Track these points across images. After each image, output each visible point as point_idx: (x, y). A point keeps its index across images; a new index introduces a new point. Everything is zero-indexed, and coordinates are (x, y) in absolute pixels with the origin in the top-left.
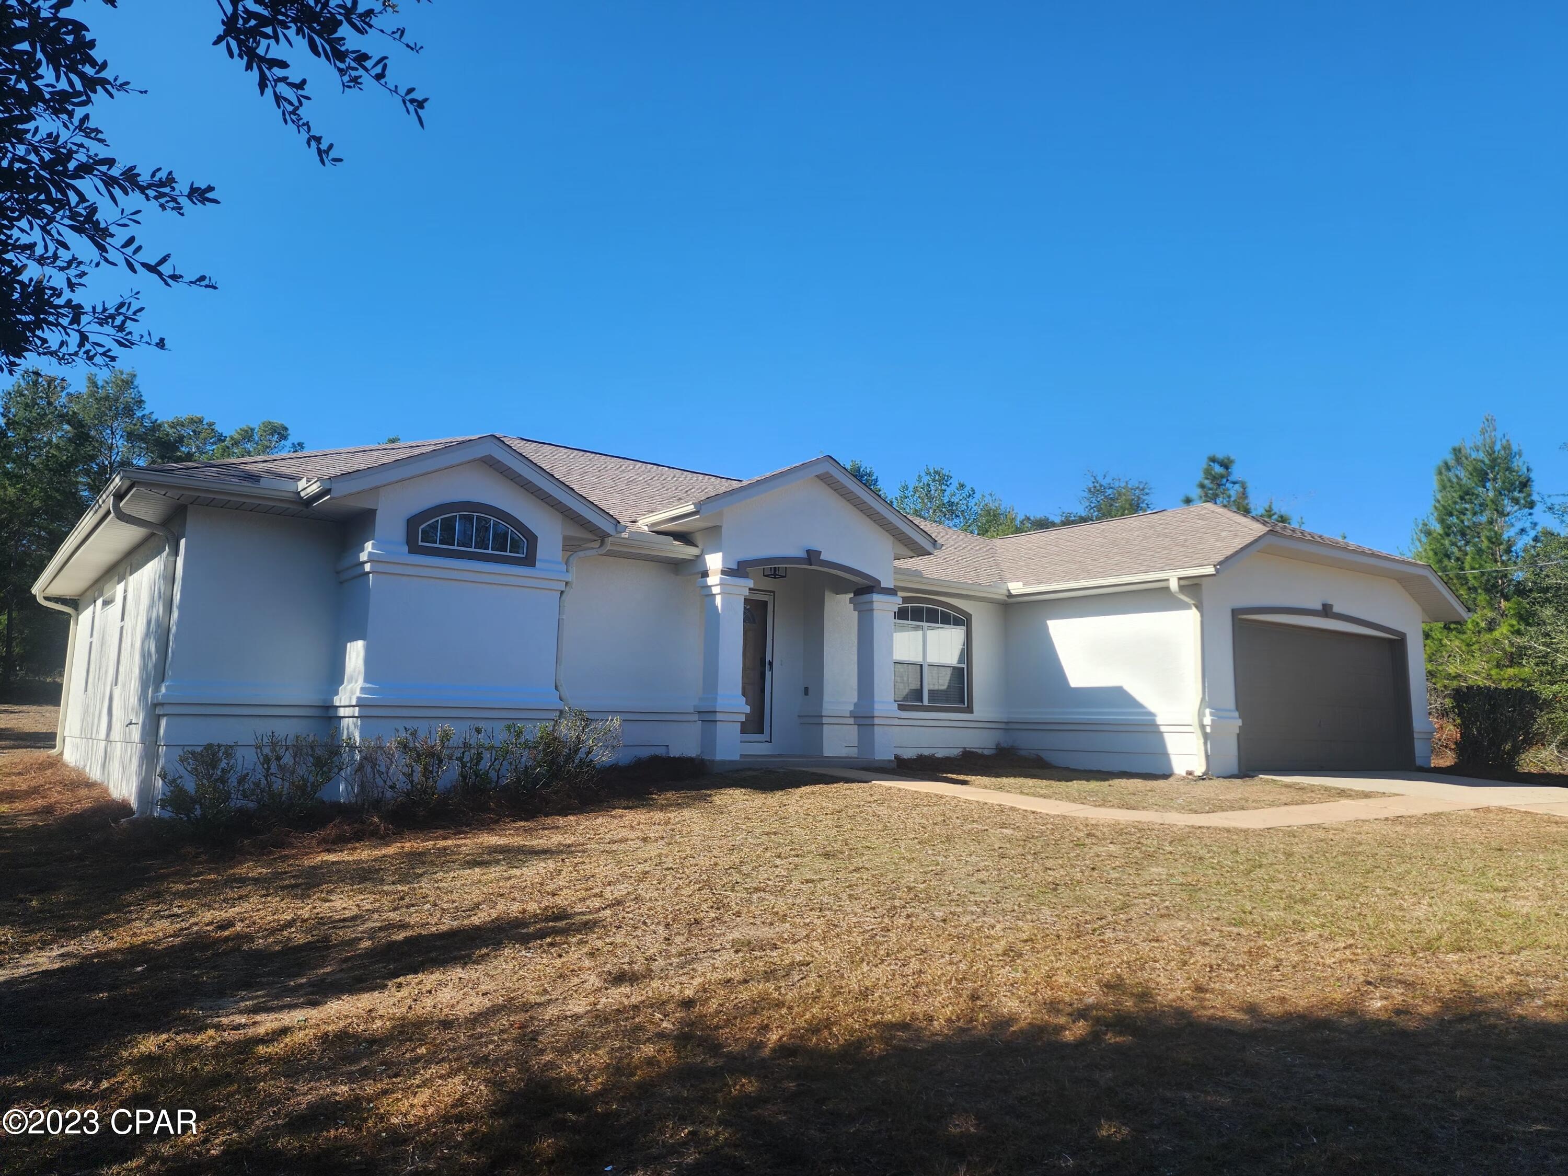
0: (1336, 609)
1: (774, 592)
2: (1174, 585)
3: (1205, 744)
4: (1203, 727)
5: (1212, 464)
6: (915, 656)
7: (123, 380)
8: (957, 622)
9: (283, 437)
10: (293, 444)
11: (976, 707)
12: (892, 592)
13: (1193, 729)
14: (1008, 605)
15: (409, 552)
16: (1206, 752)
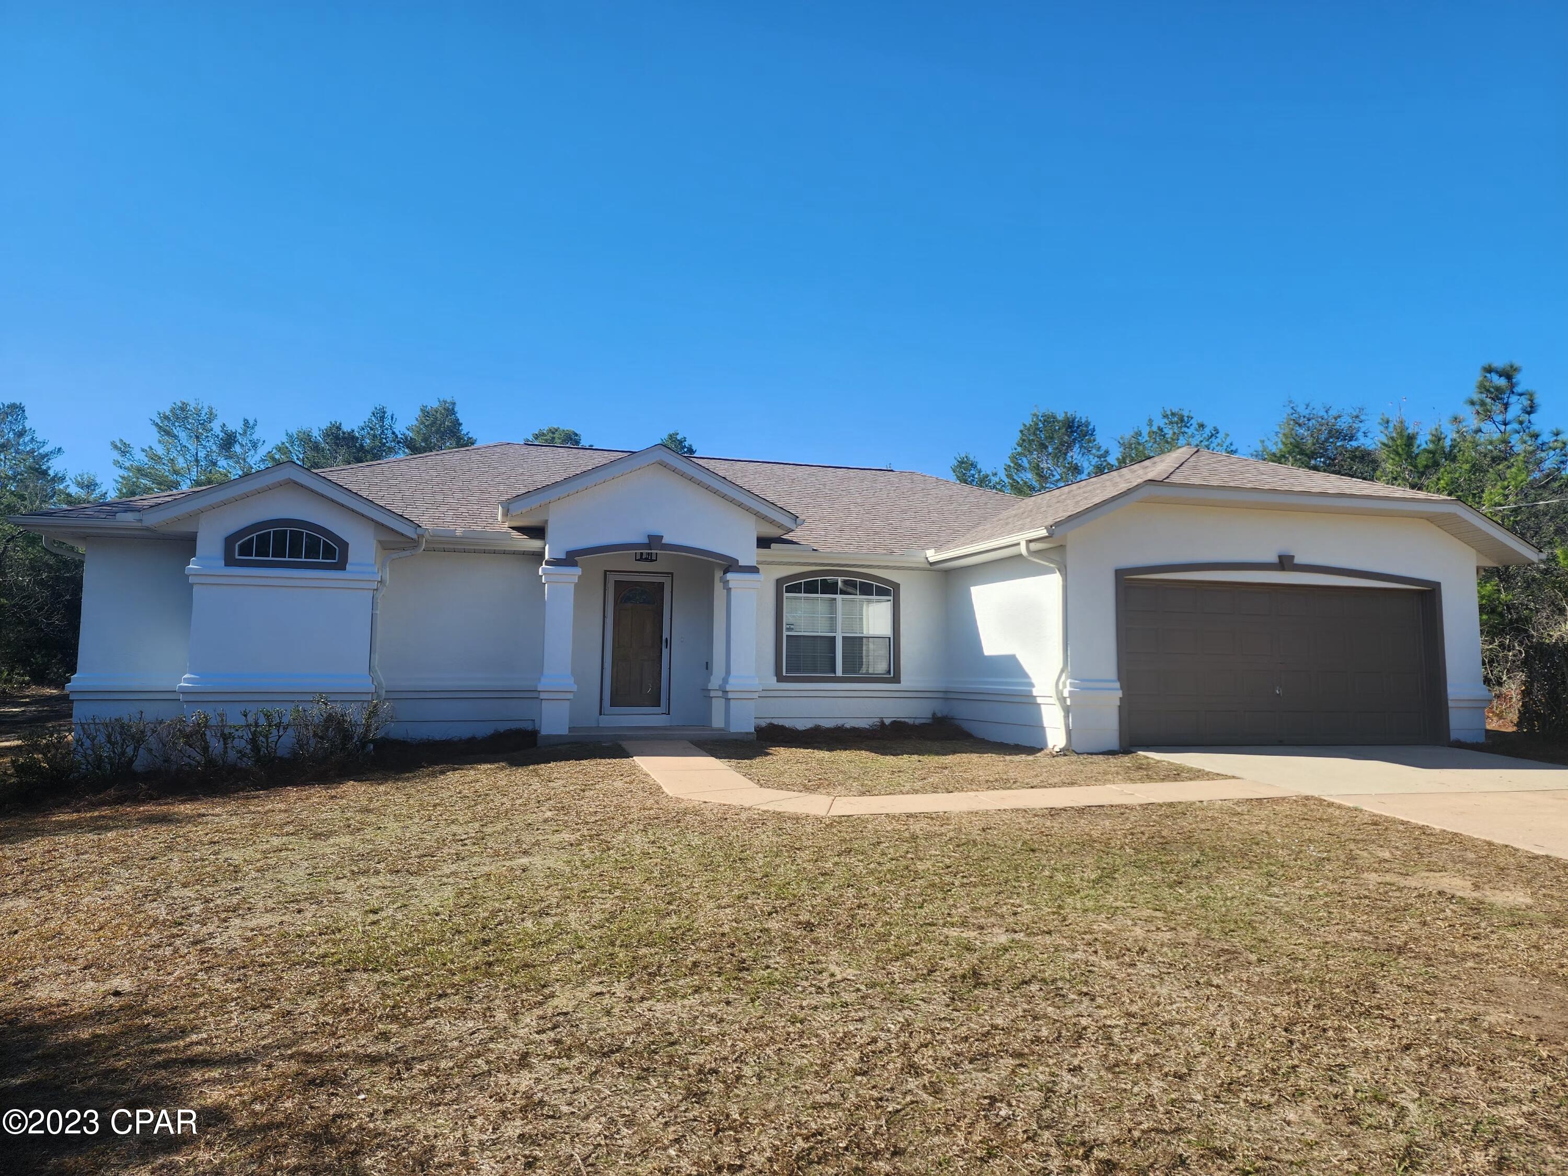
0: (1297, 560)
1: (672, 574)
2: (1023, 549)
3: (1066, 717)
4: (1062, 700)
5: (1487, 374)
6: (819, 629)
8: (882, 592)
11: (903, 678)
12: (753, 570)
13: (1054, 700)
14: (948, 572)
15: (226, 565)
16: (1067, 726)
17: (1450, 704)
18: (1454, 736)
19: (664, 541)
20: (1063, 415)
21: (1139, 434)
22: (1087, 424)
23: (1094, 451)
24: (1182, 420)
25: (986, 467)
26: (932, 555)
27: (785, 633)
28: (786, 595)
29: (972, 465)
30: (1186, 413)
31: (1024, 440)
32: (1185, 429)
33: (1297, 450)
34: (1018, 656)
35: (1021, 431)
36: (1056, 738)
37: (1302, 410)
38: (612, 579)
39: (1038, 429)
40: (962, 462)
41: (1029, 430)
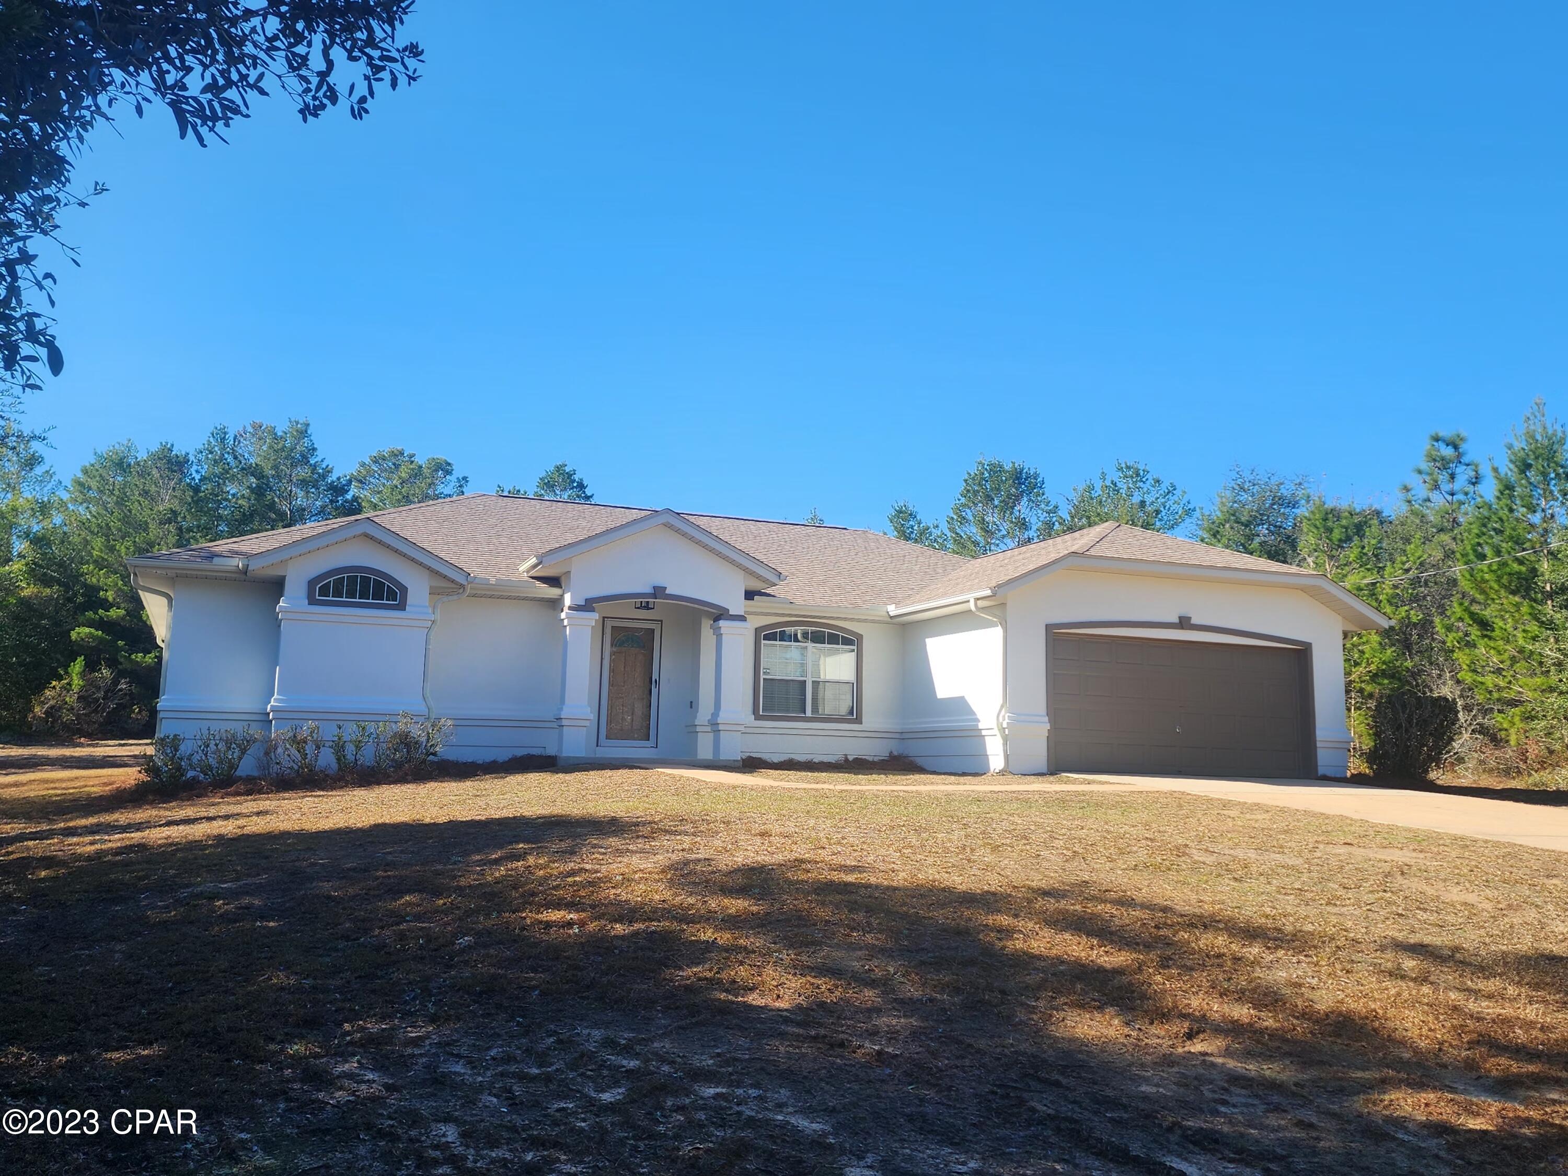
0: (1193, 621)
1: (661, 621)
2: (972, 606)
3: (1005, 744)
4: (1002, 730)
5: (1435, 444)
6: (791, 673)
7: (297, 431)
8: (847, 642)
9: (448, 473)
10: (458, 478)
11: (865, 719)
12: (742, 618)
13: (996, 731)
14: (904, 625)
15: (309, 604)
16: (1005, 751)
17: (1318, 744)
18: (1321, 771)
19: (667, 592)
20: (1011, 465)
21: (1091, 488)
22: (1036, 476)
23: (1043, 506)
24: (1138, 475)
25: (927, 518)
26: (893, 610)
27: (762, 677)
28: (763, 642)
29: (911, 515)
30: (1141, 467)
31: (968, 491)
32: (1140, 484)
33: (1232, 518)
34: (967, 698)
35: (966, 481)
36: (996, 762)
37: (1247, 474)
38: (609, 624)
39: (984, 479)
40: (900, 512)
41: (973, 479)
